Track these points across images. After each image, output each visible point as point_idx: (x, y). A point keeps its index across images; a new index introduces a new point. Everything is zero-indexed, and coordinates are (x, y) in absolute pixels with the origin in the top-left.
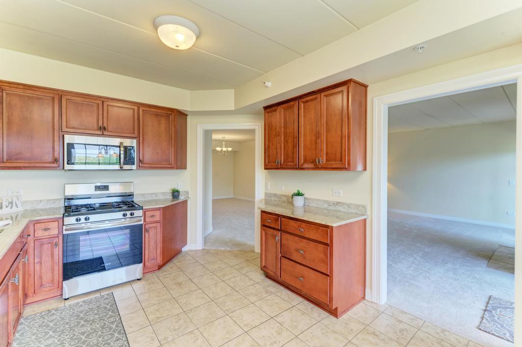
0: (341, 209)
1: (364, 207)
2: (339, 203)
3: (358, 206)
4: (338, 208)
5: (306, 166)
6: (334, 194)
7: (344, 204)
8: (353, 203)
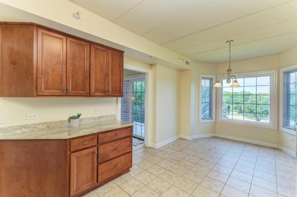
0: (103, 120)
1: (115, 115)
2: (102, 116)
3: (112, 116)
4: (101, 120)
5: (97, 94)
6: (97, 112)
7: (104, 116)
8: (109, 114)
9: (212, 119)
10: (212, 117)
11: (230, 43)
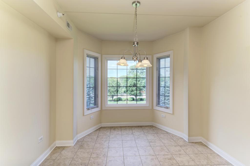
9: (97, 107)
10: (98, 105)
11: (136, 5)
